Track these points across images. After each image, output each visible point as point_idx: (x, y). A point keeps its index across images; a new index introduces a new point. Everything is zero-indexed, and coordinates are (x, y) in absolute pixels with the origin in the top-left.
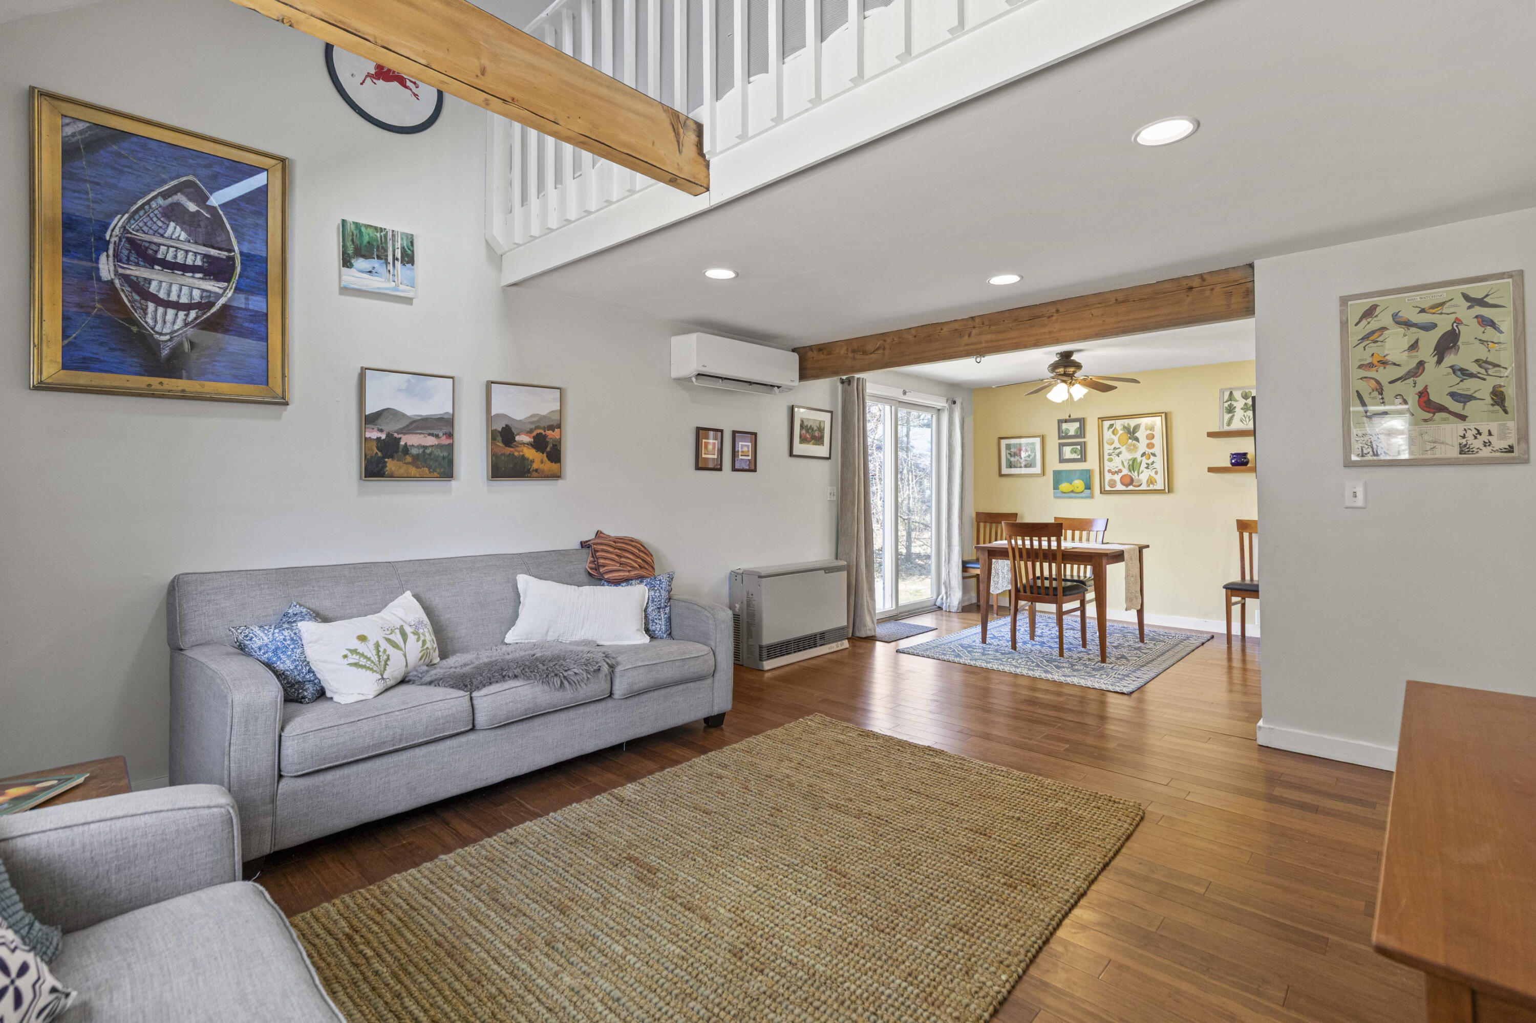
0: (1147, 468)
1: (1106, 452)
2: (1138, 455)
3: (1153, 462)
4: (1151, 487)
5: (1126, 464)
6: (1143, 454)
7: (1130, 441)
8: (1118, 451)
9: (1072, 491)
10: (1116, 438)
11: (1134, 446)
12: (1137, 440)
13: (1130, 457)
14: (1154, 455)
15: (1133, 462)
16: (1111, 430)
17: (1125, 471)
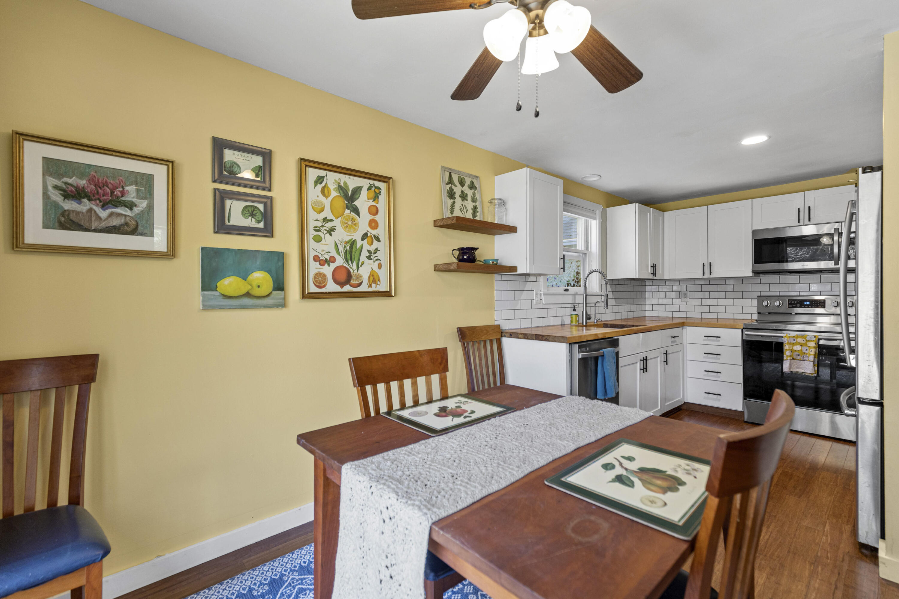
0: (369, 258)
1: (312, 224)
2: (357, 236)
3: (377, 250)
4: (374, 288)
5: (341, 248)
6: (365, 236)
7: (347, 212)
8: (329, 225)
9: (248, 295)
10: (327, 202)
11: (353, 220)
12: (356, 211)
13: (348, 239)
14: (378, 240)
15: (351, 247)
16: (320, 187)
17: (340, 261)
